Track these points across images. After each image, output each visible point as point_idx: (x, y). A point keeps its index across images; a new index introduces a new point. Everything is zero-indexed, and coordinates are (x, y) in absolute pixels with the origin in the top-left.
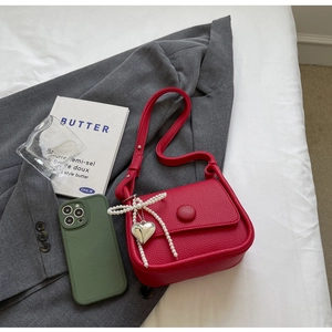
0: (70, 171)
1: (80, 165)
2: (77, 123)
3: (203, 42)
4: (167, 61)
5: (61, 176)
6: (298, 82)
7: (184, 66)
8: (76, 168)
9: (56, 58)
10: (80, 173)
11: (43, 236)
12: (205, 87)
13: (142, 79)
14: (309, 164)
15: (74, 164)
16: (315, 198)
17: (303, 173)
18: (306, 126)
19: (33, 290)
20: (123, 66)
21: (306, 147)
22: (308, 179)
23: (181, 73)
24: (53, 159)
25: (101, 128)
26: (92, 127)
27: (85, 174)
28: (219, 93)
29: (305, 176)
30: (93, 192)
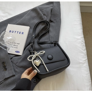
0: (12, 46)
2: (14, 32)
3: (51, 6)
4: (41, 12)
6: (80, 17)
8: (14, 45)
9: (8, 13)
10: (15, 47)
11: (4, 66)
12: (52, 20)
14: (84, 41)
16: (86, 51)
17: (82, 44)
18: (83, 30)
19: (2, 82)
21: (83, 36)
22: (84, 46)
23: (45, 16)
25: (21, 33)
26: (19, 33)
27: (17, 47)
28: (57, 21)
30: (19, 52)
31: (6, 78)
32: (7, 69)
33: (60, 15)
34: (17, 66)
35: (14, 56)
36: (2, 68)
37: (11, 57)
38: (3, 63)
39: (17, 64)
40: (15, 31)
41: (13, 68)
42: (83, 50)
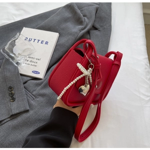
0: (28, 63)
1: (33, 60)
2: (33, 40)
3: (97, 4)
4: (79, 11)
5: (23, 65)
7: (87, 14)
8: (31, 61)
9: (24, 10)
10: (33, 64)
11: (12, 94)
12: (97, 26)
13: (66, 20)
14: (149, 65)
15: (30, 59)
17: (146, 68)
20: (57, 14)
21: (147, 56)
24: (20, 56)
25: (44, 43)
26: (40, 42)
27: (36, 64)
28: (104, 29)
29: (147, 70)
30: (39, 73)
31: (13, 113)
32: (15, 99)
33: (111, 18)
34: (33, 96)
35: (30, 78)
36: (8, 96)
37: (24, 81)
38: (10, 88)
39: (34, 93)
40: (35, 40)
41: (26, 97)
42: (146, 78)
